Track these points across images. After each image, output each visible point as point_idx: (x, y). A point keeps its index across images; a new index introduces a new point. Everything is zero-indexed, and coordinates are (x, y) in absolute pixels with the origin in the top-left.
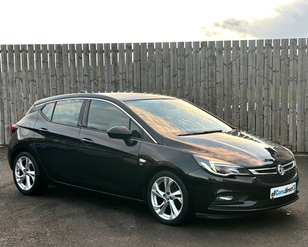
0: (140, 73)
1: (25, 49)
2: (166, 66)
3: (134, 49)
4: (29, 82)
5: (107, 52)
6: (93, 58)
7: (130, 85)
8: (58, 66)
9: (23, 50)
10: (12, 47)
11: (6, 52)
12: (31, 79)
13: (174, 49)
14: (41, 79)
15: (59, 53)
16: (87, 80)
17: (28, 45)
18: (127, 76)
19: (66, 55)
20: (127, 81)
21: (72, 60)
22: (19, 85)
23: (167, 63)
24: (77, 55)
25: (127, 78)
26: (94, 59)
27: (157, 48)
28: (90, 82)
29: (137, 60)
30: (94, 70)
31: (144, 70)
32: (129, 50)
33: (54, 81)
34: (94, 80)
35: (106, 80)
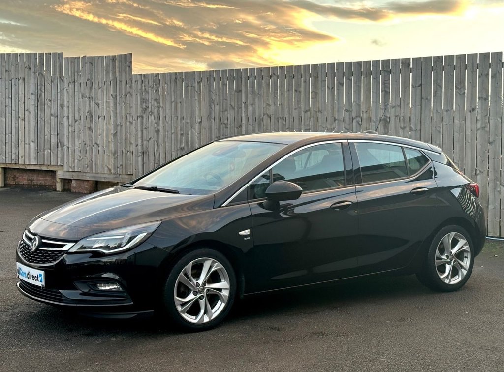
0: (420, 106)
1: (276, 74)
2: (460, 94)
3: (413, 68)
4: (278, 121)
5: (376, 73)
6: (357, 84)
7: (405, 126)
8: (313, 97)
9: (273, 76)
10: (262, 71)
11: (254, 78)
12: (281, 116)
13: (473, 64)
14: (292, 116)
15: (315, 77)
16: (348, 117)
17: (280, 67)
18: (402, 111)
19: (323, 81)
20: (402, 118)
21: (331, 88)
22: (267, 125)
23: (462, 89)
24: (337, 80)
25: (402, 115)
26: (358, 86)
27: (448, 64)
28: (351, 119)
29: (417, 85)
30: (357, 102)
31: (426, 101)
32: (406, 69)
33: (308, 119)
34: (357, 117)
35: (373, 118)
